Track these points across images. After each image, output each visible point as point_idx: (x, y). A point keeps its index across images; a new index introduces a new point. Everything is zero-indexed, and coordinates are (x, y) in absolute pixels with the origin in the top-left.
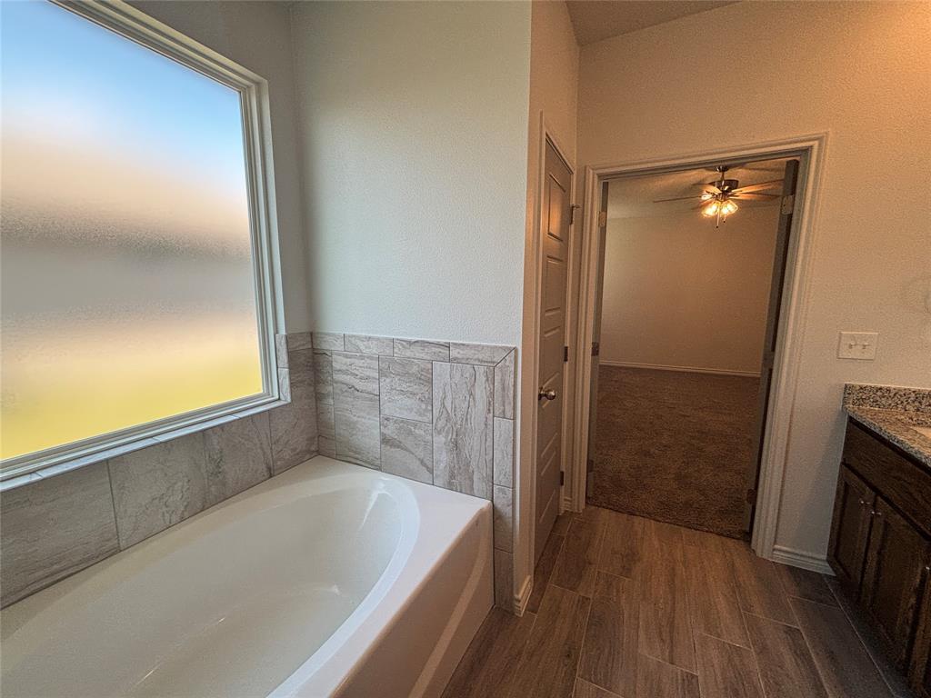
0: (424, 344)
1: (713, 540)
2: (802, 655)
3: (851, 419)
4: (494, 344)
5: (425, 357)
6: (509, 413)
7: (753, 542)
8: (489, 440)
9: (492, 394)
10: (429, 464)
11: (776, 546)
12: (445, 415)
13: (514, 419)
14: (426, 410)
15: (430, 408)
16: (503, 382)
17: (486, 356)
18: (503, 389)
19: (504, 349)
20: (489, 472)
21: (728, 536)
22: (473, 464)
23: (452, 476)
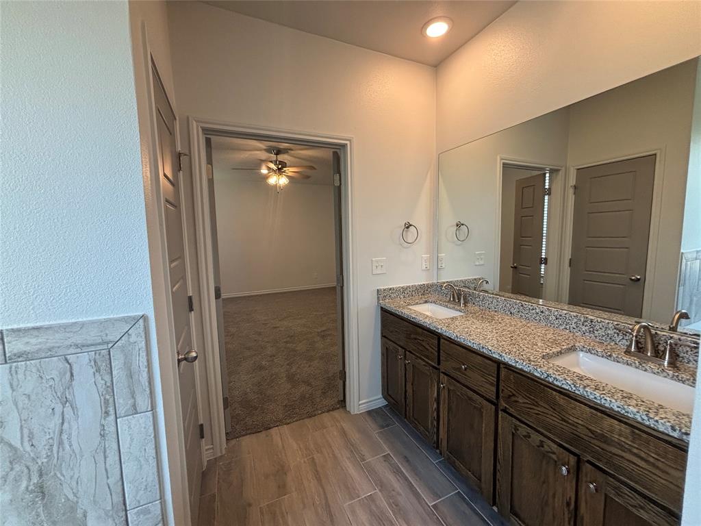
1: (326, 418)
2: (397, 472)
3: (382, 308)
4: (103, 317)
6: (143, 402)
7: (347, 406)
9: (110, 387)
11: (361, 402)
13: (154, 409)
17: (92, 336)
18: (130, 376)
19: (125, 320)
21: (333, 410)
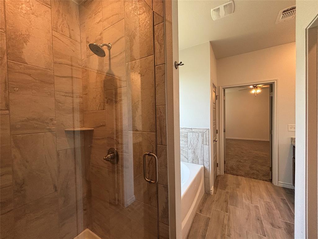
0: (186, 128)
3: (293, 146)
4: (203, 128)
5: (186, 131)
6: (208, 144)
8: (203, 150)
9: (203, 139)
10: (187, 157)
11: (279, 182)
12: (191, 145)
13: (209, 145)
14: (186, 144)
15: (187, 143)
16: (206, 136)
17: (202, 131)
18: (206, 138)
19: (206, 129)
20: (203, 158)
22: (199, 157)
23: (193, 160)
